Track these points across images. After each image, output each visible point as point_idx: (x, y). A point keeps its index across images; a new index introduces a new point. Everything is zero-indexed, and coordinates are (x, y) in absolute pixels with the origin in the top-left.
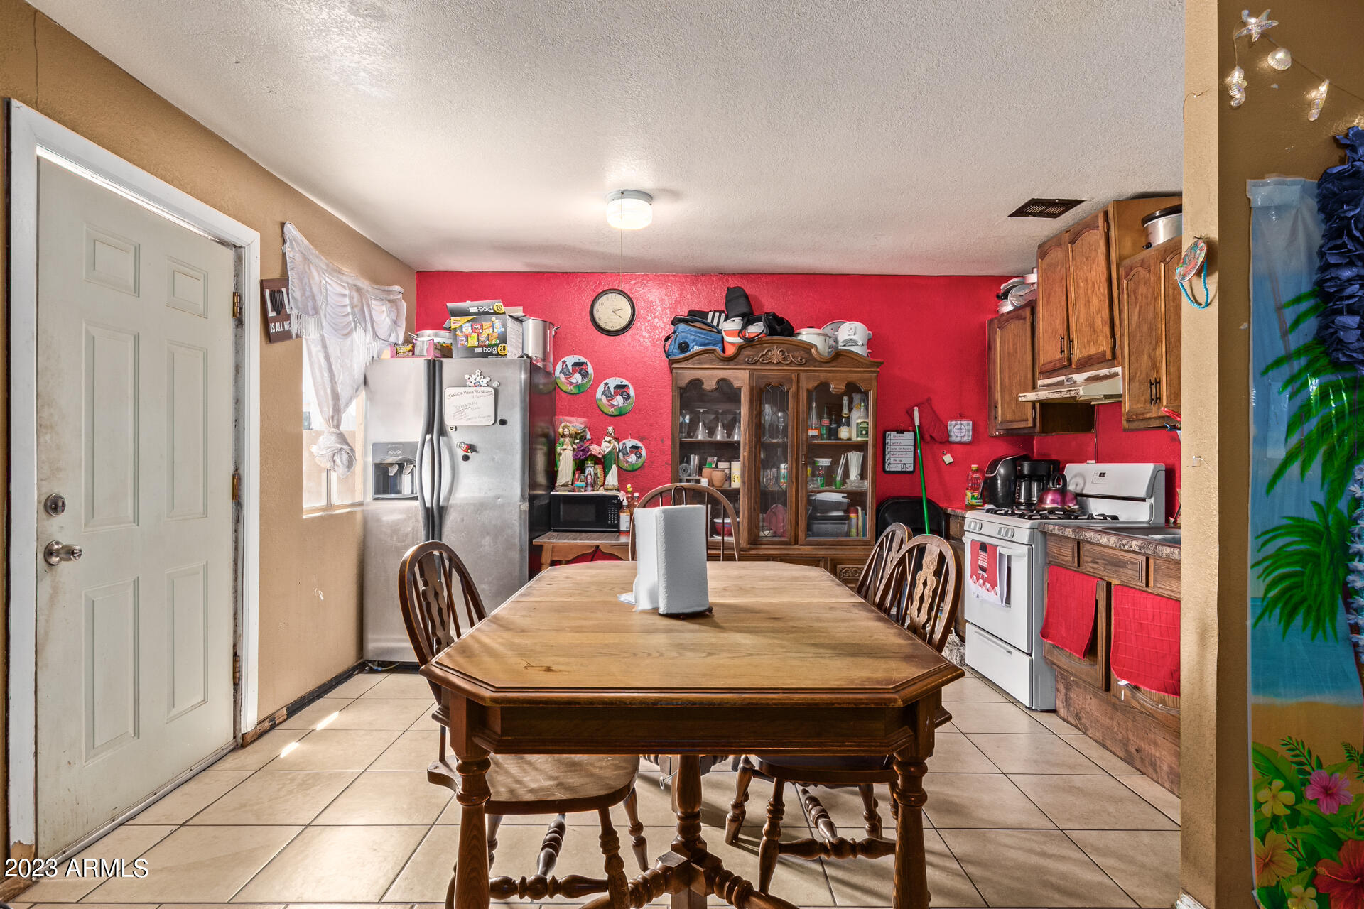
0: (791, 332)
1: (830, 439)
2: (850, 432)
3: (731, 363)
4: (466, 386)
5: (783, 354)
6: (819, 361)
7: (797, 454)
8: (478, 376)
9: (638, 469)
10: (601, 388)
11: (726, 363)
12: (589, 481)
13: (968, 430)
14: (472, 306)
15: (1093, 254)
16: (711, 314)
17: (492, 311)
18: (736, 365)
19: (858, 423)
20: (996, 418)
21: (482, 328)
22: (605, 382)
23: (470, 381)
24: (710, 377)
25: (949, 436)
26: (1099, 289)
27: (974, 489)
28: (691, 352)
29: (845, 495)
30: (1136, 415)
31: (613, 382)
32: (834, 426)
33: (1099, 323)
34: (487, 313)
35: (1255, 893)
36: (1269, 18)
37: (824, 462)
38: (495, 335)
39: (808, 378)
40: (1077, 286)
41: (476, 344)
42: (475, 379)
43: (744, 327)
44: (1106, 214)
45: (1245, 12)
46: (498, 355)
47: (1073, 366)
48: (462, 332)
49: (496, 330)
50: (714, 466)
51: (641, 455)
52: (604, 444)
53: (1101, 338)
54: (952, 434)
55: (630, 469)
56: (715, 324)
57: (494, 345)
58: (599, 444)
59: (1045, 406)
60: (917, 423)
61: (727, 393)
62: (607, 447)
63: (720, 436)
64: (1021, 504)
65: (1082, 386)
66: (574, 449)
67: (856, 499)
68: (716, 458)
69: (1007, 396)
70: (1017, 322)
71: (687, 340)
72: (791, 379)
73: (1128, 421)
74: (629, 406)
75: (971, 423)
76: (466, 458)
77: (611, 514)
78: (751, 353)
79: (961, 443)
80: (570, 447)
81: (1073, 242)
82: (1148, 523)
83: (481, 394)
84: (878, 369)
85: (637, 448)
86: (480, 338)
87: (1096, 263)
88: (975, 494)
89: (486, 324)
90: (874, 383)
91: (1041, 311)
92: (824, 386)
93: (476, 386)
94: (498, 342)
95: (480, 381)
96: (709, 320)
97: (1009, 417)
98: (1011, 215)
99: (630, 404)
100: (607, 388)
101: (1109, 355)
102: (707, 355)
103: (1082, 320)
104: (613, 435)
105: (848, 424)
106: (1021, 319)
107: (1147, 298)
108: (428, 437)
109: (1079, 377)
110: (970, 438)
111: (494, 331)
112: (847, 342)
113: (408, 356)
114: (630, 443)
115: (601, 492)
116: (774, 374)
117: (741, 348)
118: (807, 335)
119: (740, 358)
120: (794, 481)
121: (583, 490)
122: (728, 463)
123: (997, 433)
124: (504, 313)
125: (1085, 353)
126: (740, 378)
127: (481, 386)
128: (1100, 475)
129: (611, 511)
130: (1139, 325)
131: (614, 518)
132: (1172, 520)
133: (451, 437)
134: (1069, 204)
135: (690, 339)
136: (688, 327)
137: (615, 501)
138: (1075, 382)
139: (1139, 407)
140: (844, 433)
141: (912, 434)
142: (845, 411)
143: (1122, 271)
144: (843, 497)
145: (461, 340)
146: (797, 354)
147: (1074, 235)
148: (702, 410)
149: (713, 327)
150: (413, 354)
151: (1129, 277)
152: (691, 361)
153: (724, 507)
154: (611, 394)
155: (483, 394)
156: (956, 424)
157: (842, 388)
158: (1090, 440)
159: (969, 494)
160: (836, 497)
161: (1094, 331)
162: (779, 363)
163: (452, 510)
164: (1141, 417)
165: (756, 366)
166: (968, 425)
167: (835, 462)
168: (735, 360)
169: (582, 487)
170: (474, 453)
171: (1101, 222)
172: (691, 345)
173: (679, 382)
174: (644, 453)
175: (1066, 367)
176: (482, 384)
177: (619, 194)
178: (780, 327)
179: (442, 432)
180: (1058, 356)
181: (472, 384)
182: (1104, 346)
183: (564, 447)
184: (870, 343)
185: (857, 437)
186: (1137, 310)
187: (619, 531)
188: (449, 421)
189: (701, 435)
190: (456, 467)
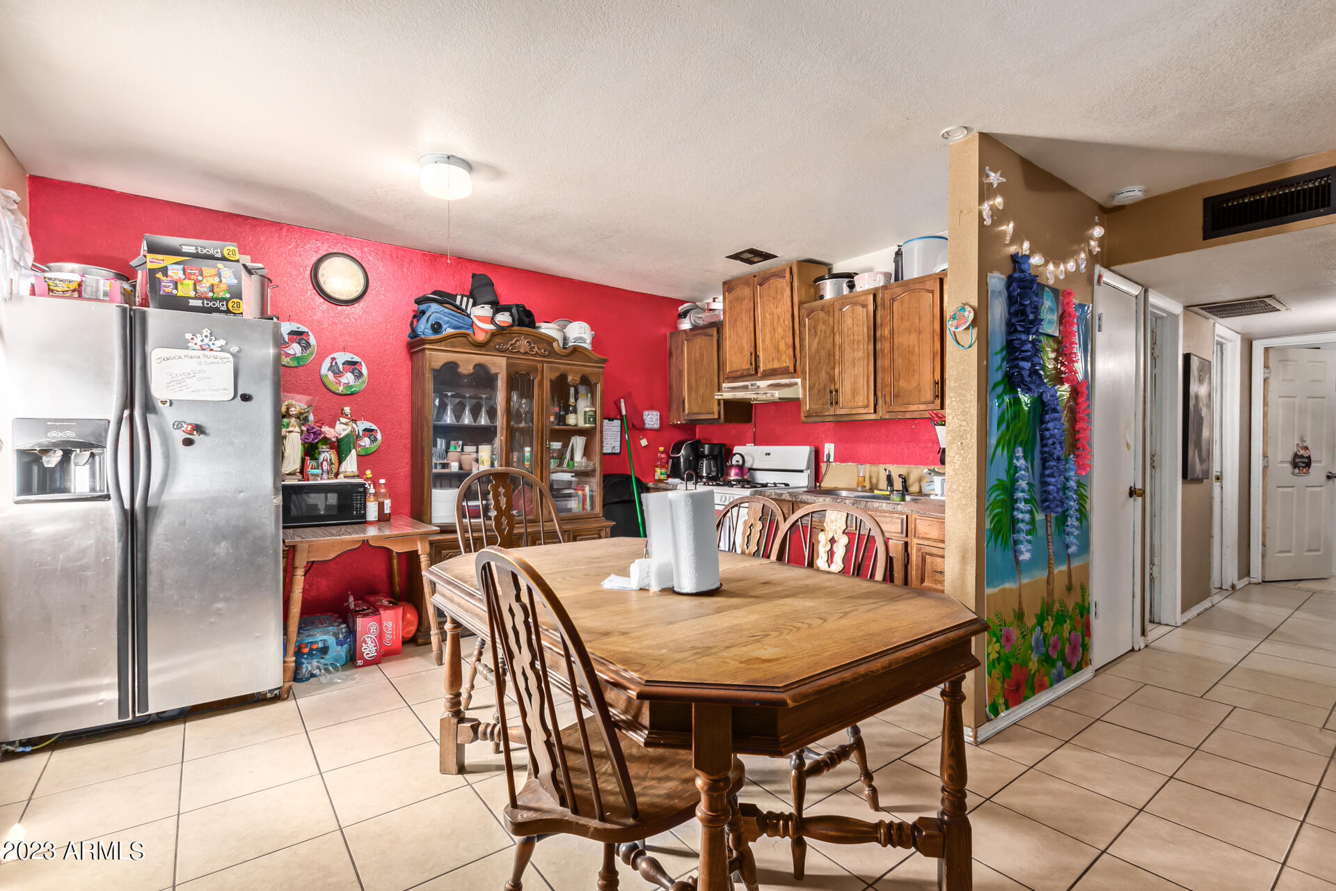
0: (532, 324)
1: (559, 425)
2: (577, 419)
3: (483, 349)
4: (187, 348)
5: (530, 345)
6: (559, 354)
7: (542, 438)
8: (206, 336)
9: (371, 454)
10: (326, 364)
11: (479, 348)
12: (325, 468)
13: (657, 419)
14: (189, 245)
15: (779, 296)
16: (459, 298)
17: (219, 255)
18: (487, 351)
19: (585, 412)
20: (684, 411)
21: (201, 274)
22: (332, 356)
23: (195, 341)
24: (467, 362)
25: (644, 424)
26: (784, 321)
27: (662, 467)
28: (444, 334)
29: (573, 474)
30: (816, 413)
31: (342, 357)
32: (562, 413)
33: (782, 346)
34: (212, 257)
35: (987, 709)
36: (1001, 176)
37: (557, 445)
38: (223, 286)
39: (551, 369)
40: (764, 318)
41: (192, 294)
42: (202, 341)
43: (495, 314)
44: (791, 268)
45: (987, 168)
46: (228, 312)
47: (759, 375)
48: (166, 275)
49: (224, 281)
50: (460, 450)
51: (376, 439)
52: (339, 427)
53: (784, 357)
54: (646, 422)
55: (364, 454)
56: (464, 307)
57: (222, 300)
58: (333, 427)
59: (727, 403)
60: (624, 412)
61: (484, 379)
62: (344, 430)
63: (467, 420)
64: (703, 477)
65: (762, 391)
66: (302, 431)
67: (583, 475)
68: (460, 443)
69: (693, 394)
70: (704, 337)
71: (440, 322)
72: (537, 369)
73: (806, 417)
74: (359, 385)
75: (659, 413)
76: (188, 442)
77: (356, 504)
78: (501, 341)
79: (651, 430)
80: (297, 429)
81: (761, 285)
82: (807, 487)
83: (212, 360)
84: (604, 365)
85: (372, 430)
86: (198, 288)
87: (782, 303)
88: (663, 471)
89: (206, 271)
90: (602, 378)
91: (727, 331)
92: (563, 378)
93: (203, 350)
94: (228, 296)
95: (210, 343)
96: (458, 303)
97: (695, 410)
98: (727, 257)
99: (363, 382)
100: (334, 364)
101: (791, 369)
102: (460, 339)
103: (767, 342)
104: (349, 416)
105: (575, 411)
106: (708, 336)
107: (825, 332)
108: (126, 413)
109: (763, 384)
110: (658, 426)
111: (221, 281)
112: (576, 339)
113: (71, 297)
114: (362, 425)
115: (341, 479)
116: (523, 363)
117: (493, 335)
118: (548, 329)
119: (492, 344)
120: (539, 463)
121: (319, 479)
122: (475, 447)
123: (679, 422)
124: (238, 261)
125: (770, 366)
126: (498, 364)
127: (212, 350)
128: (766, 454)
129: (357, 501)
130: (818, 351)
131: (361, 508)
132: (818, 484)
133: (162, 415)
134: (767, 256)
135: (444, 321)
136: (442, 309)
137: (361, 490)
138: (758, 387)
139: (817, 407)
140: (571, 419)
141: (620, 421)
142: (572, 400)
143: (803, 312)
144: (572, 476)
145: (165, 286)
146: (541, 346)
147: (764, 279)
148: (449, 394)
149: (462, 310)
150: (80, 296)
151: (810, 317)
152: (444, 343)
153: (540, 490)
154: (339, 370)
155: (216, 360)
156: (648, 415)
157: (578, 379)
158: (749, 429)
159: (658, 470)
160: (567, 477)
161: (778, 351)
162: (526, 353)
163: (165, 511)
164: (820, 414)
165: (506, 353)
166: (657, 415)
167: (565, 446)
168: (487, 346)
169: (317, 475)
170: (202, 436)
171: (788, 274)
172: (444, 326)
173: (432, 364)
174: (379, 436)
175: (752, 375)
176: (212, 347)
177: (444, 158)
178: (525, 318)
179: (149, 407)
180: (748, 366)
181: (198, 347)
182: (787, 362)
183: (290, 429)
184: (595, 341)
185: (585, 423)
186: (816, 340)
187: (366, 522)
188: (159, 391)
189: (449, 419)
190: (171, 453)
